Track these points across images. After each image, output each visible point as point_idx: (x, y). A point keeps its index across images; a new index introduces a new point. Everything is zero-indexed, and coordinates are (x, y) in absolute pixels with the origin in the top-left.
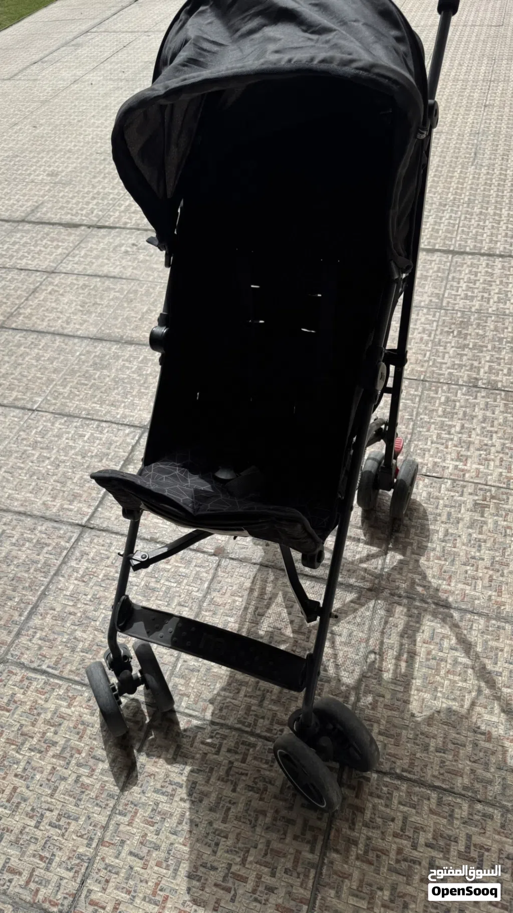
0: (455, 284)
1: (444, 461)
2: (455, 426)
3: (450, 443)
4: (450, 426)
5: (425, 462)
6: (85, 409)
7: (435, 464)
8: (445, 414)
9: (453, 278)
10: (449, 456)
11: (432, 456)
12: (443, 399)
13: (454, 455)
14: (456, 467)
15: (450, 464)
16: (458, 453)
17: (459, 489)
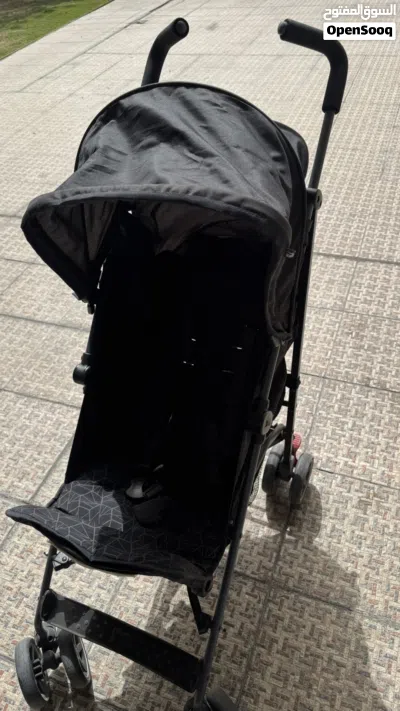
0: (357, 289)
1: (336, 456)
2: (347, 423)
3: (343, 439)
4: (344, 423)
5: (320, 456)
6: (43, 390)
7: (329, 459)
8: (340, 410)
9: (356, 283)
10: (340, 452)
11: (326, 451)
12: (339, 396)
13: (345, 452)
14: (346, 463)
15: (341, 460)
16: (349, 449)
17: (347, 486)
